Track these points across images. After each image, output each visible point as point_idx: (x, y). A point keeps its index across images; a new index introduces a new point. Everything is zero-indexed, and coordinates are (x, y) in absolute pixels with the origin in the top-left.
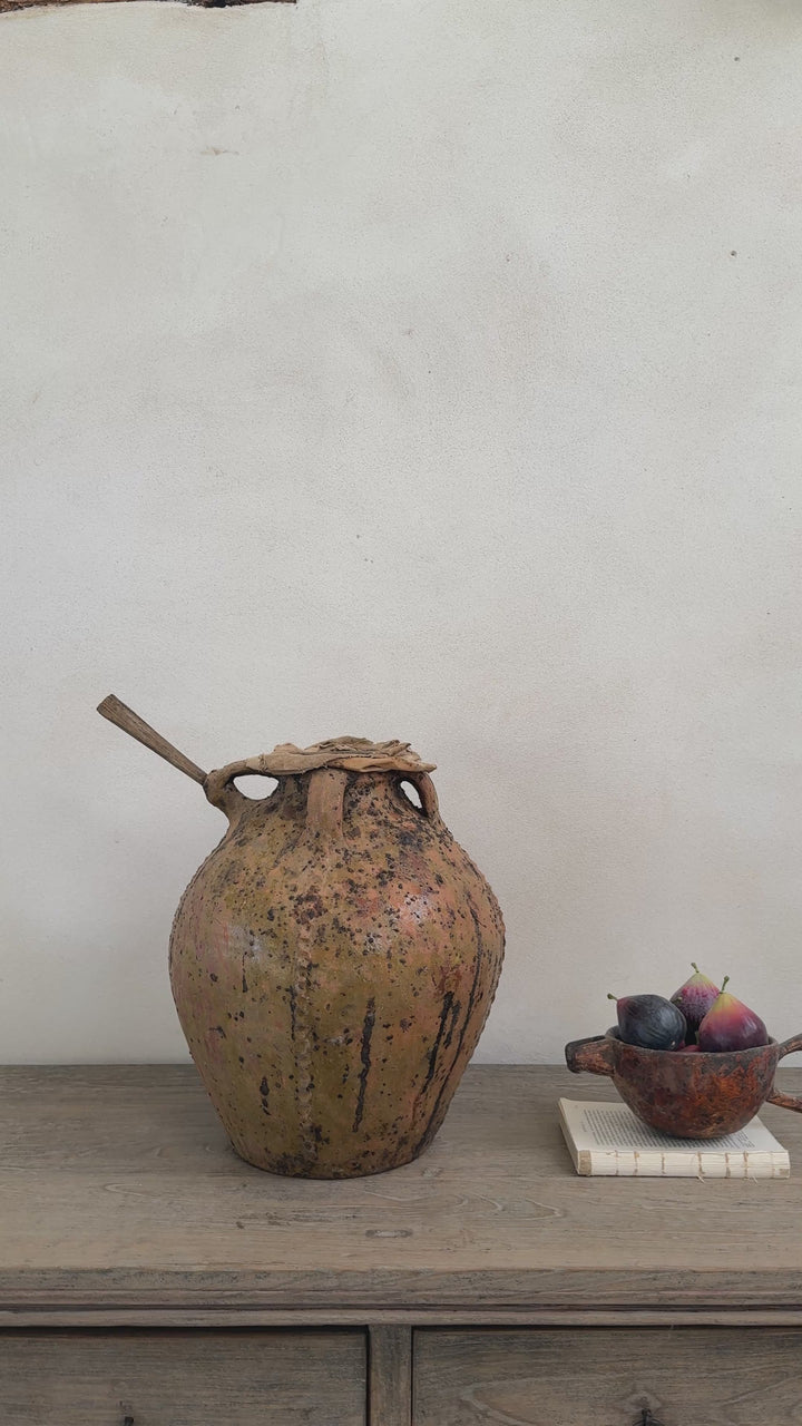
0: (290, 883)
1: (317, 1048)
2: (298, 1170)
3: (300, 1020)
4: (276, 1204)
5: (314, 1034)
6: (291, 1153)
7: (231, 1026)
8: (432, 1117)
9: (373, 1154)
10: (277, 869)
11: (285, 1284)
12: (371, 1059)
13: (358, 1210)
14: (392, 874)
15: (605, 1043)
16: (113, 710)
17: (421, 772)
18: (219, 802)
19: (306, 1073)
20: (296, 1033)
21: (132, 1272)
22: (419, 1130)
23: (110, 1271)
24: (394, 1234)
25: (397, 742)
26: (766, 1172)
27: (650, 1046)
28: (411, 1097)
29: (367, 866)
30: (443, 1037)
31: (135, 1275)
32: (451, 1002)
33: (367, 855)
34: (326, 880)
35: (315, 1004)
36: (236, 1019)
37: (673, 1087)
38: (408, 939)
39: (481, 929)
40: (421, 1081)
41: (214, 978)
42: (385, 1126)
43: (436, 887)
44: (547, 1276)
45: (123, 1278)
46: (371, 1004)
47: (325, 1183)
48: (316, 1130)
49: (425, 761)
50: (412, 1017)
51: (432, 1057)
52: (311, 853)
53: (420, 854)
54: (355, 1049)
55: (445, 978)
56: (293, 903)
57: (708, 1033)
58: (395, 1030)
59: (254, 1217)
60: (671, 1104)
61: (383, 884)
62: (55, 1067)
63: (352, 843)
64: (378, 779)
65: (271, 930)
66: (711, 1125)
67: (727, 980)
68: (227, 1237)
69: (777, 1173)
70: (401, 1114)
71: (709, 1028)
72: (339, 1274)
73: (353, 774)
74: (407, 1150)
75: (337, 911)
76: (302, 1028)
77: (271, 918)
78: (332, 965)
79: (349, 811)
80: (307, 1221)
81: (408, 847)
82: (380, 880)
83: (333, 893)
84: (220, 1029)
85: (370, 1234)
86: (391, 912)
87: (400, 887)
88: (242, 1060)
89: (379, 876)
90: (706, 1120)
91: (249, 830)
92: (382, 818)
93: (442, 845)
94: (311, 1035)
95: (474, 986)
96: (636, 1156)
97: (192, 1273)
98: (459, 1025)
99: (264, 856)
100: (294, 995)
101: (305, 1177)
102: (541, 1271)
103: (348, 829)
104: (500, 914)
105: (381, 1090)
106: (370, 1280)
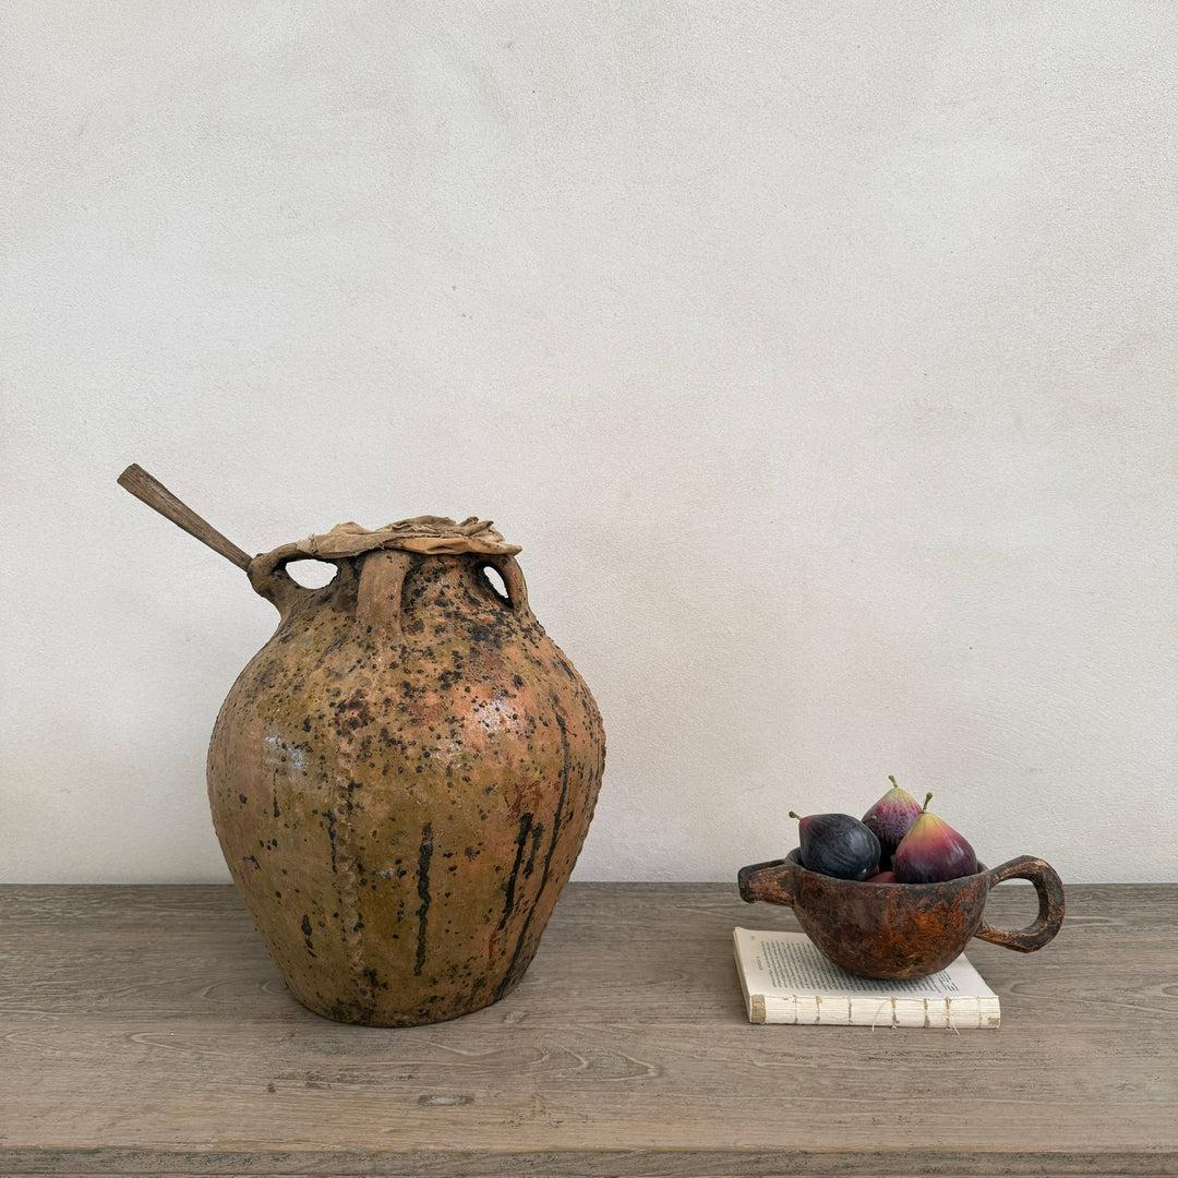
0: (333, 686)
1: (364, 883)
2: (356, 1017)
3: (341, 850)
4: (322, 1059)
5: (360, 866)
6: (345, 999)
7: (265, 856)
8: (515, 956)
9: (443, 999)
10: (320, 670)
11: (307, 1167)
12: (431, 893)
13: (416, 1068)
14: (458, 676)
15: (785, 869)
16: (136, 481)
17: (505, 555)
18: (265, 592)
19: (353, 911)
20: (337, 865)
21: (125, 1153)
22: (501, 968)
23: (97, 1151)
24: (452, 1100)
25: (476, 519)
26: (972, 1021)
27: (837, 874)
28: (485, 934)
29: (429, 666)
30: (522, 865)
31: (128, 1156)
32: (529, 826)
33: (429, 653)
34: (375, 682)
35: (358, 831)
36: (269, 848)
37: (863, 924)
38: (474, 752)
39: (570, 739)
40: (497, 916)
41: (244, 800)
42: (454, 968)
43: (512, 690)
44: (626, 1158)
45: (112, 1160)
46: (427, 829)
47: (386, 1032)
48: (371, 975)
49: (509, 541)
50: (480, 844)
51: (510, 889)
52: (361, 651)
53: (496, 651)
54: (410, 883)
55: (521, 797)
56: (333, 710)
57: (906, 858)
58: (460, 859)
59: (291, 1077)
60: (861, 942)
61: (446, 687)
62: (126, 887)
63: (413, 638)
64: (449, 563)
65: (307, 744)
66: (908, 966)
67: (929, 797)
68: (250, 1105)
69: (985, 1022)
70: (474, 954)
71: (907, 853)
72: (374, 1156)
73: (418, 557)
74: (487, 992)
75: (387, 720)
76: (343, 859)
77: (307, 728)
78: (378, 784)
79: (413, 601)
80: (351, 1082)
81: (482, 643)
82: (442, 682)
83: (384, 697)
84: (253, 859)
85: (423, 1100)
86: (453, 720)
87: (467, 690)
88: (279, 895)
89: (442, 678)
90: (901, 960)
91: (297, 625)
92: (452, 609)
93: (527, 642)
94: (355, 866)
95: (560, 805)
96: (818, 1001)
97: (196, 1154)
98: (543, 851)
99: (307, 655)
100: (333, 820)
101: (364, 1025)
102: (619, 1152)
103: (408, 622)
104: (600, 720)
105: (446, 928)
106: (411, 1163)
